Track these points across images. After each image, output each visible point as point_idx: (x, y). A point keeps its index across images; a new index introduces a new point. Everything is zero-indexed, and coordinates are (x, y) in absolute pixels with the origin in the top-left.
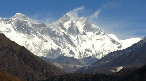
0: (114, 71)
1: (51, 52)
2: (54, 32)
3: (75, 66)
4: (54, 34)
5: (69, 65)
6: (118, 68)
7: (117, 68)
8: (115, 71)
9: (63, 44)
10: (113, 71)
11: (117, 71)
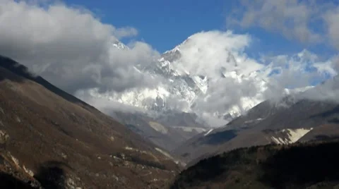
0: (280, 139)
1: (156, 104)
2: (164, 68)
3: (193, 130)
4: (164, 71)
5: (183, 127)
6: (291, 132)
7: (289, 132)
8: (284, 140)
9: (180, 90)
10: (279, 141)
11: (289, 140)
